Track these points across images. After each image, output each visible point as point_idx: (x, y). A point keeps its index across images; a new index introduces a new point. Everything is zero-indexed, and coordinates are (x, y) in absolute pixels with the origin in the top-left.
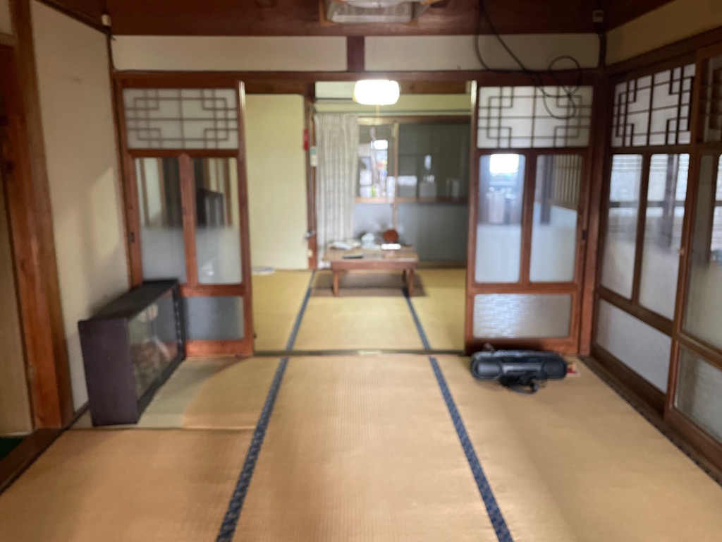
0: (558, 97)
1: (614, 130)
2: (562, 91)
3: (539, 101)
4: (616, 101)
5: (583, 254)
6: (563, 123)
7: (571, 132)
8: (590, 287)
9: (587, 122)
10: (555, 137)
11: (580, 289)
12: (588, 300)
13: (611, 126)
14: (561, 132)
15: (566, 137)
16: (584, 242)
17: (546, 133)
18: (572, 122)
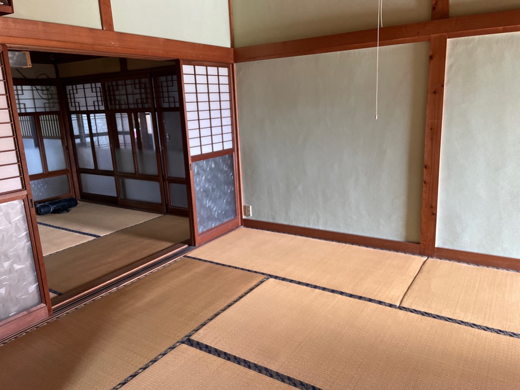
0: (42, 90)
1: (70, 104)
2: (44, 88)
3: (35, 92)
4: (68, 93)
5: (68, 157)
6: (47, 101)
7: (51, 105)
8: (74, 170)
9: (56, 101)
10: (45, 108)
11: (70, 171)
12: (75, 175)
13: (68, 103)
14: (47, 105)
15: (50, 107)
16: (67, 151)
17: (40, 106)
18: (51, 101)
